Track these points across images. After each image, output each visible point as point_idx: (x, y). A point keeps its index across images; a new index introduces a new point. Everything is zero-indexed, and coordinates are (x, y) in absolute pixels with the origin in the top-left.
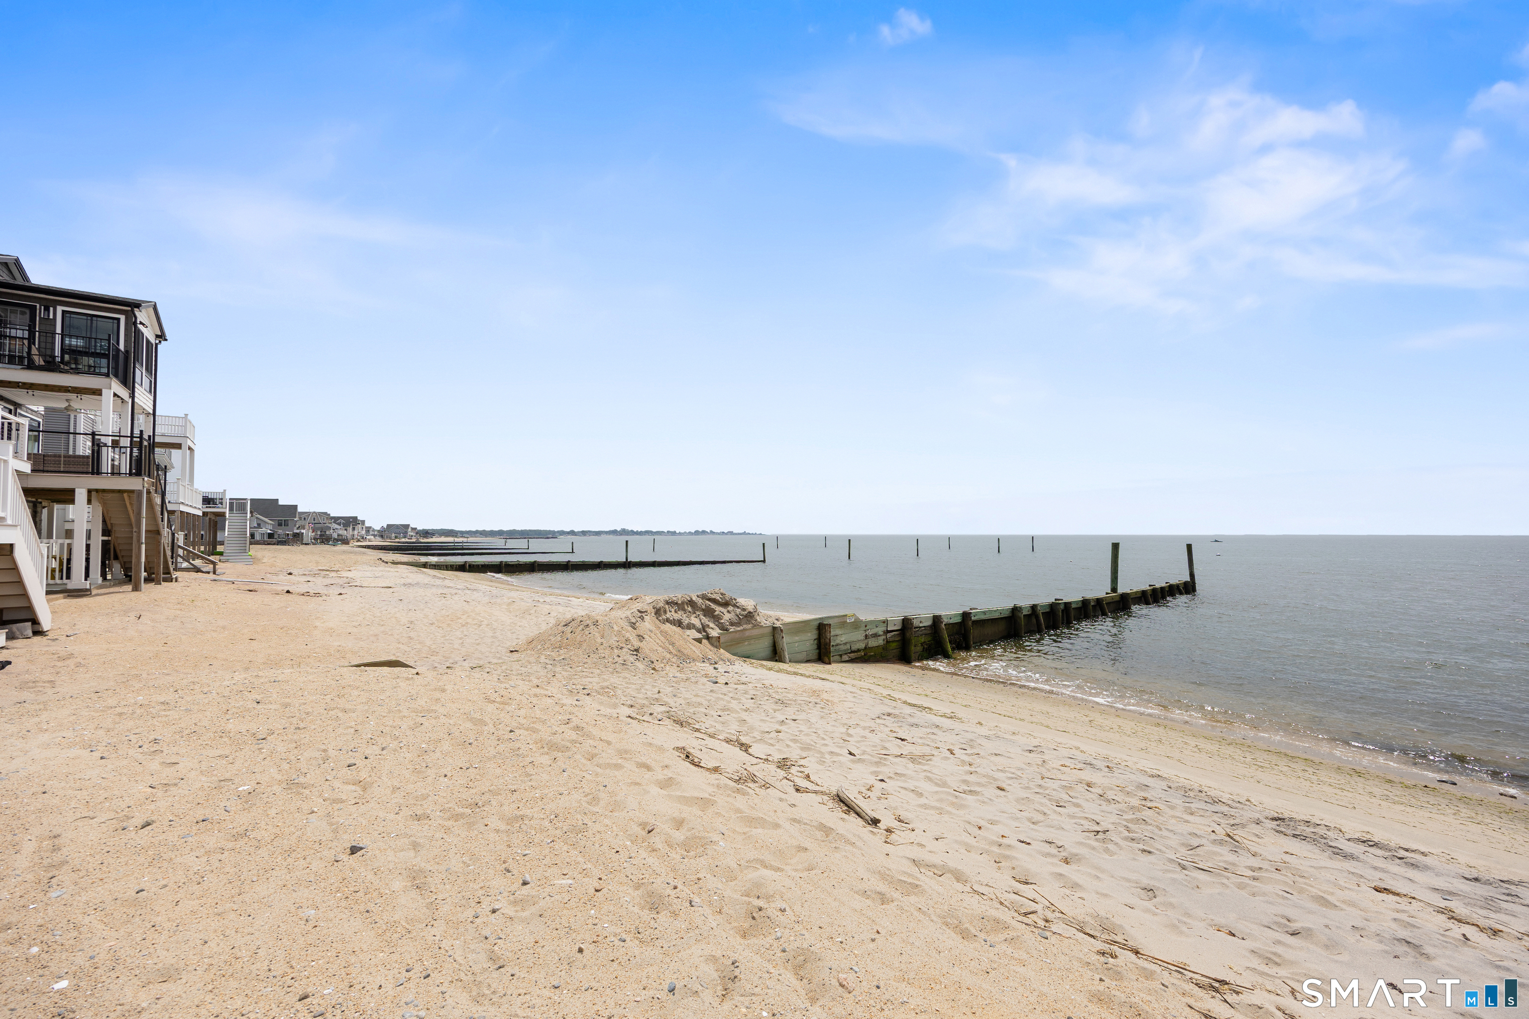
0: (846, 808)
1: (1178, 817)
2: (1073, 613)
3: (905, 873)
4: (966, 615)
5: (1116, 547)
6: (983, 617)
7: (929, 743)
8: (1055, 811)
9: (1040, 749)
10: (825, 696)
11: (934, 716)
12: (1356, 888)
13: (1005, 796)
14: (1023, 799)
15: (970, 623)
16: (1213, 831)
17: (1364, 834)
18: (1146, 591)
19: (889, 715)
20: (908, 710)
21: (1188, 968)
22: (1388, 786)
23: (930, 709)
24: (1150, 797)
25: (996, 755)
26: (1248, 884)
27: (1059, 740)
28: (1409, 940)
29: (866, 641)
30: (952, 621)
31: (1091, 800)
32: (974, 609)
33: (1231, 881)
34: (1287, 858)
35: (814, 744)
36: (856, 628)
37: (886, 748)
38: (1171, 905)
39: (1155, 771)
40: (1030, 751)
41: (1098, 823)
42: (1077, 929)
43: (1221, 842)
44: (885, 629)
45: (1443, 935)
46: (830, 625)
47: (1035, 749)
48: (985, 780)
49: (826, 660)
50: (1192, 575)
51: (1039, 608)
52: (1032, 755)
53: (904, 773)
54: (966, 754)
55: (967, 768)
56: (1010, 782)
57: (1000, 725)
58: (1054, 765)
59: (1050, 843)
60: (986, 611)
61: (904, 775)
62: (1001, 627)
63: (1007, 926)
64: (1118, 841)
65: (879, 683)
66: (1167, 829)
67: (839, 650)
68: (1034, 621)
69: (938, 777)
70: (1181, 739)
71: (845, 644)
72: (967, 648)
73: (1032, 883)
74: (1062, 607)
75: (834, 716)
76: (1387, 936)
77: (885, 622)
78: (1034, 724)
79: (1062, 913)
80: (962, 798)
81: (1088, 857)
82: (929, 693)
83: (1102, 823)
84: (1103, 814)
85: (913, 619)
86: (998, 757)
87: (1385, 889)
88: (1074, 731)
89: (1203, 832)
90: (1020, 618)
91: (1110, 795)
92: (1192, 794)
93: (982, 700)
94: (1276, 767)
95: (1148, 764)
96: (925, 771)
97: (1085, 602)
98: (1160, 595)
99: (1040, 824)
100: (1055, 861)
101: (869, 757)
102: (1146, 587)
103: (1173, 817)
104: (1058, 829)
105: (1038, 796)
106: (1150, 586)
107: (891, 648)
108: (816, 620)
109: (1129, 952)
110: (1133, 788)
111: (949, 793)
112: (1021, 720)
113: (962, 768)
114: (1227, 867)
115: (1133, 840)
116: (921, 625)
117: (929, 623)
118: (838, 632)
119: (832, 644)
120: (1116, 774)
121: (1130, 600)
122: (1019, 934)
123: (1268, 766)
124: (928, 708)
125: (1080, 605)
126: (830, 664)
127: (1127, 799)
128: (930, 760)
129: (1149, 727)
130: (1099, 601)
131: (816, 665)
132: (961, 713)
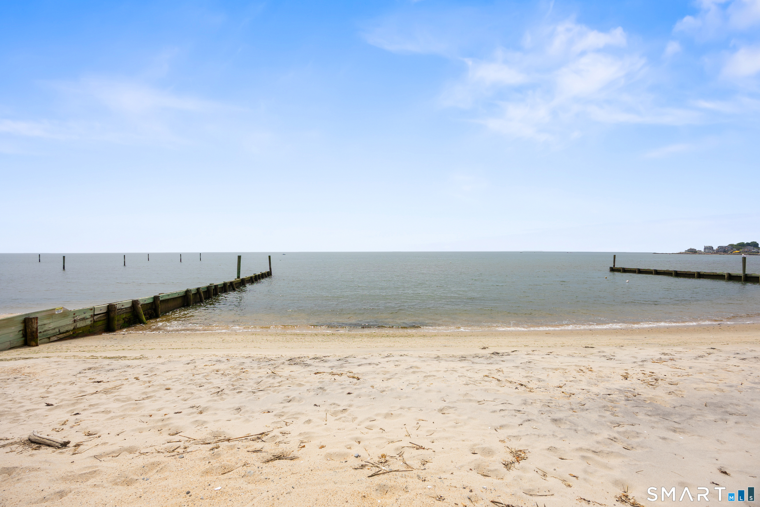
0: (37, 445)
1: (255, 372)
2: (218, 290)
3: (86, 468)
4: (156, 298)
5: (239, 257)
6: (168, 298)
7: (120, 378)
8: (198, 390)
9: (194, 361)
10: (27, 370)
11: (128, 361)
12: (310, 375)
13: (170, 392)
14: (180, 390)
15: (159, 302)
16: (267, 373)
17: (315, 356)
18: (252, 277)
19: (90, 369)
20: (107, 361)
21: (250, 435)
22: (323, 337)
23: (125, 357)
24: (244, 367)
25: (167, 371)
26: (277, 389)
27: (205, 354)
28: (321, 387)
29: (75, 324)
30: (146, 302)
31: (217, 378)
32: (162, 294)
33: (271, 390)
34: (291, 373)
35: (9, 410)
36: (64, 317)
37: (84, 391)
38: (247, 411)
39: (248, 355)
40: (188, 364)
41: (219, 388)
42: (201, 444)
43: (269, 376)
44: (92, 314)
45: (330, 381)
46: (37, 318)
47: (191, 362)
48: (159, 387)
49: (34, 343)
50: (270, 269)
51: (201, 289)
52: (189, 365)
53: (97, 403)
54: (148, 377)
55: (148, 384)
56: (174, 384)
57: (173, 354)
58: (201, 367)
59: (193, 407)
60: (170, 294)
61: (97, 404)
62: (179, 301)
63: (159, 463)
64: (227, 393)
65: (84, 350)
66: (250, 379)
67: (47, 334)
68: (198, 296)
69: (124, 397)
70: (261, 338)
71: (54, 329)
72: (157, 316)
73: (179, 433)
74: (213, 287)
75: (35, 383)
76: (316, 389)
77: (93, 309)
78: (193, 349)
79: (195, 440)
80: (141, 403)
81: (212, 406)
82: (125, 348)
83: (221, 387)
84: (222, 382)
85: (116, 304)
86: (169, 372)
87: (317, 373)
88: (214, 347)
89: (263, 375)
90: (190, 296)
91: (227, 372)
92: (261, 360)
93: (163, 344)
94: (293, 340)
95: (245, 353)
96: (115, 396)
97: (225, 284)
98: (258, 278)
99: (189, 399)
100: (195, 415)
101: (67, 402)
102: (252, 275)
103: (253, 372)
104: (198, 398)
105: (190, 385)
106: (254, 274)
107: (98, 325)
108: (22, 316)
109: (225, 442)
110: (238, 366)
111: (131, 404)
112: (186, 348)
113: (144, 386)
114: (270, 385)
115: (234, 389)
116: (123, 307)
117: (129, 305)
118: (45, 322)
119: (39, 331)
120: (231, 362)
121: (245, 281)
122: (166, 464)
123: (290, 340)
124: (123, 357)
125: (222, 286)
126: (37, 345)
127: (234, 372)
128: (120, 388)
129: (249, 336)
130: (231, 283)
131: (21, 349)
132: (147, 354)
